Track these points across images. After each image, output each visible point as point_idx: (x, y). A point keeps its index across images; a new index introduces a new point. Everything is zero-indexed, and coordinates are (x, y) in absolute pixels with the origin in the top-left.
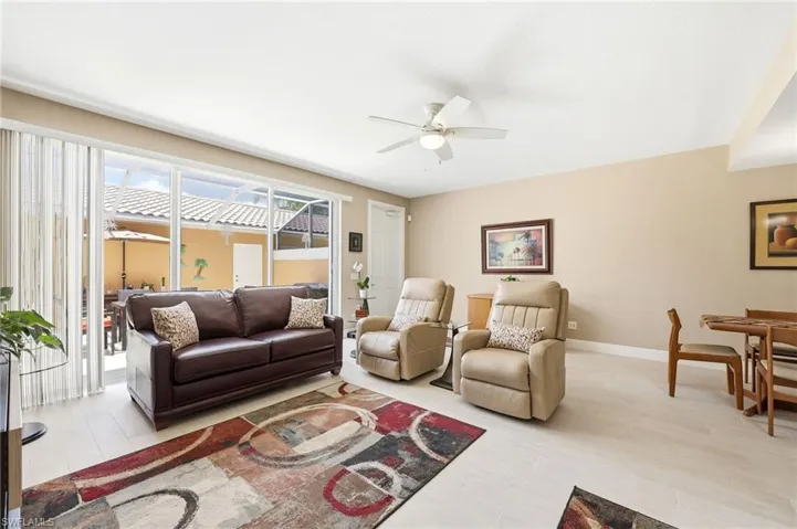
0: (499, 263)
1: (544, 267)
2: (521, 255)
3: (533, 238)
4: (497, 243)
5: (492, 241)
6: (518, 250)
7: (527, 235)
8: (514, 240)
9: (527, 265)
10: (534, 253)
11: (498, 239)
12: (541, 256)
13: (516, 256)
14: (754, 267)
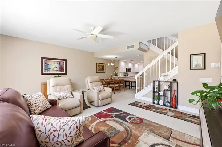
0: (49, 71)
1: (64, 72)
2: (57, 69)
3: (61, 64)
4: (48, 65)
5: (46, 63)
6: (56, 67)
7: (59, 63)
8: (55, 64)
9: (59, 72)
10: (61, 68)
11: (49, 63)
12: (63, 69)
13: (56, 69)
14: (96, 73)
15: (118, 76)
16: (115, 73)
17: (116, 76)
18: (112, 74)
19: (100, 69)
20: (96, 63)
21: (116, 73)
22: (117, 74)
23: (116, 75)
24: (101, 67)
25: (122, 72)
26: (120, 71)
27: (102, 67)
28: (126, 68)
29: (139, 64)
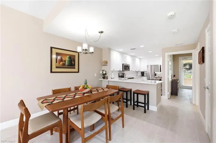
14: (51, 72)
15: (107, 79)
16: (101, 72)
17: (104, 78)
18: (95, 75)
19: (64, 64)
20: (51, 48)
21: (104, 72)
22: (106, 74)
23: (104, 76)
24: (67, 59)
25: (115, 70)
26: (112, 69)
27: (70, 58)
28: (123, 64)
29: (140, 59)
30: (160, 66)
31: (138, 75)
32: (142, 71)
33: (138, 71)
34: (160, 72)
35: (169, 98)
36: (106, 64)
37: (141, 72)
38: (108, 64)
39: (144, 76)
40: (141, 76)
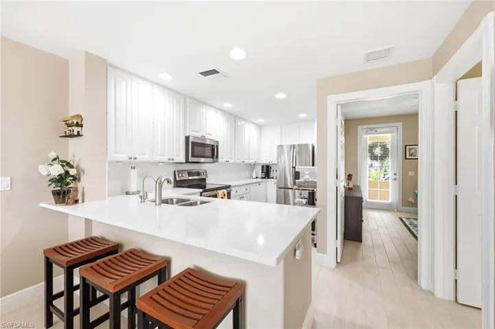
28: (187, 138)
29: (260, 127)
30: (313, 148)
31: (254, 176)
32: (265, 162)
33: (252, 162)
34: (313, 165)
35: (339, 261)
36: (76, 129)
37: (263, 166)
38: (84, 131)
39: (269, 177)
40: (262, 178)
